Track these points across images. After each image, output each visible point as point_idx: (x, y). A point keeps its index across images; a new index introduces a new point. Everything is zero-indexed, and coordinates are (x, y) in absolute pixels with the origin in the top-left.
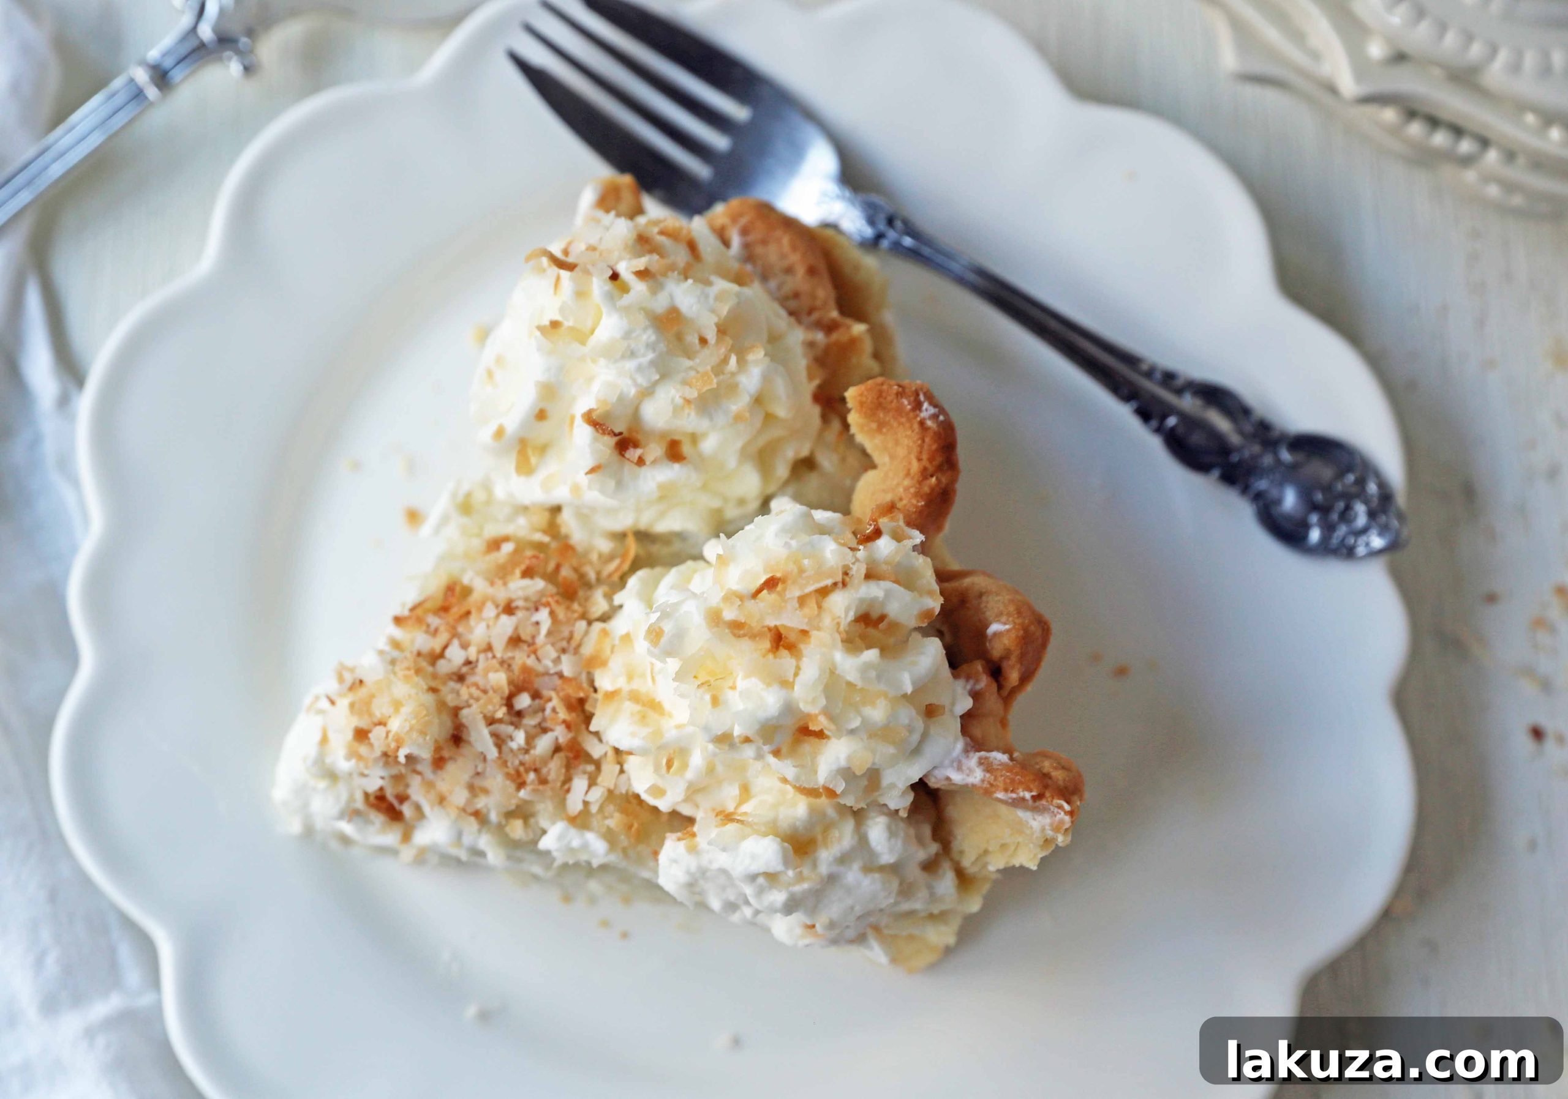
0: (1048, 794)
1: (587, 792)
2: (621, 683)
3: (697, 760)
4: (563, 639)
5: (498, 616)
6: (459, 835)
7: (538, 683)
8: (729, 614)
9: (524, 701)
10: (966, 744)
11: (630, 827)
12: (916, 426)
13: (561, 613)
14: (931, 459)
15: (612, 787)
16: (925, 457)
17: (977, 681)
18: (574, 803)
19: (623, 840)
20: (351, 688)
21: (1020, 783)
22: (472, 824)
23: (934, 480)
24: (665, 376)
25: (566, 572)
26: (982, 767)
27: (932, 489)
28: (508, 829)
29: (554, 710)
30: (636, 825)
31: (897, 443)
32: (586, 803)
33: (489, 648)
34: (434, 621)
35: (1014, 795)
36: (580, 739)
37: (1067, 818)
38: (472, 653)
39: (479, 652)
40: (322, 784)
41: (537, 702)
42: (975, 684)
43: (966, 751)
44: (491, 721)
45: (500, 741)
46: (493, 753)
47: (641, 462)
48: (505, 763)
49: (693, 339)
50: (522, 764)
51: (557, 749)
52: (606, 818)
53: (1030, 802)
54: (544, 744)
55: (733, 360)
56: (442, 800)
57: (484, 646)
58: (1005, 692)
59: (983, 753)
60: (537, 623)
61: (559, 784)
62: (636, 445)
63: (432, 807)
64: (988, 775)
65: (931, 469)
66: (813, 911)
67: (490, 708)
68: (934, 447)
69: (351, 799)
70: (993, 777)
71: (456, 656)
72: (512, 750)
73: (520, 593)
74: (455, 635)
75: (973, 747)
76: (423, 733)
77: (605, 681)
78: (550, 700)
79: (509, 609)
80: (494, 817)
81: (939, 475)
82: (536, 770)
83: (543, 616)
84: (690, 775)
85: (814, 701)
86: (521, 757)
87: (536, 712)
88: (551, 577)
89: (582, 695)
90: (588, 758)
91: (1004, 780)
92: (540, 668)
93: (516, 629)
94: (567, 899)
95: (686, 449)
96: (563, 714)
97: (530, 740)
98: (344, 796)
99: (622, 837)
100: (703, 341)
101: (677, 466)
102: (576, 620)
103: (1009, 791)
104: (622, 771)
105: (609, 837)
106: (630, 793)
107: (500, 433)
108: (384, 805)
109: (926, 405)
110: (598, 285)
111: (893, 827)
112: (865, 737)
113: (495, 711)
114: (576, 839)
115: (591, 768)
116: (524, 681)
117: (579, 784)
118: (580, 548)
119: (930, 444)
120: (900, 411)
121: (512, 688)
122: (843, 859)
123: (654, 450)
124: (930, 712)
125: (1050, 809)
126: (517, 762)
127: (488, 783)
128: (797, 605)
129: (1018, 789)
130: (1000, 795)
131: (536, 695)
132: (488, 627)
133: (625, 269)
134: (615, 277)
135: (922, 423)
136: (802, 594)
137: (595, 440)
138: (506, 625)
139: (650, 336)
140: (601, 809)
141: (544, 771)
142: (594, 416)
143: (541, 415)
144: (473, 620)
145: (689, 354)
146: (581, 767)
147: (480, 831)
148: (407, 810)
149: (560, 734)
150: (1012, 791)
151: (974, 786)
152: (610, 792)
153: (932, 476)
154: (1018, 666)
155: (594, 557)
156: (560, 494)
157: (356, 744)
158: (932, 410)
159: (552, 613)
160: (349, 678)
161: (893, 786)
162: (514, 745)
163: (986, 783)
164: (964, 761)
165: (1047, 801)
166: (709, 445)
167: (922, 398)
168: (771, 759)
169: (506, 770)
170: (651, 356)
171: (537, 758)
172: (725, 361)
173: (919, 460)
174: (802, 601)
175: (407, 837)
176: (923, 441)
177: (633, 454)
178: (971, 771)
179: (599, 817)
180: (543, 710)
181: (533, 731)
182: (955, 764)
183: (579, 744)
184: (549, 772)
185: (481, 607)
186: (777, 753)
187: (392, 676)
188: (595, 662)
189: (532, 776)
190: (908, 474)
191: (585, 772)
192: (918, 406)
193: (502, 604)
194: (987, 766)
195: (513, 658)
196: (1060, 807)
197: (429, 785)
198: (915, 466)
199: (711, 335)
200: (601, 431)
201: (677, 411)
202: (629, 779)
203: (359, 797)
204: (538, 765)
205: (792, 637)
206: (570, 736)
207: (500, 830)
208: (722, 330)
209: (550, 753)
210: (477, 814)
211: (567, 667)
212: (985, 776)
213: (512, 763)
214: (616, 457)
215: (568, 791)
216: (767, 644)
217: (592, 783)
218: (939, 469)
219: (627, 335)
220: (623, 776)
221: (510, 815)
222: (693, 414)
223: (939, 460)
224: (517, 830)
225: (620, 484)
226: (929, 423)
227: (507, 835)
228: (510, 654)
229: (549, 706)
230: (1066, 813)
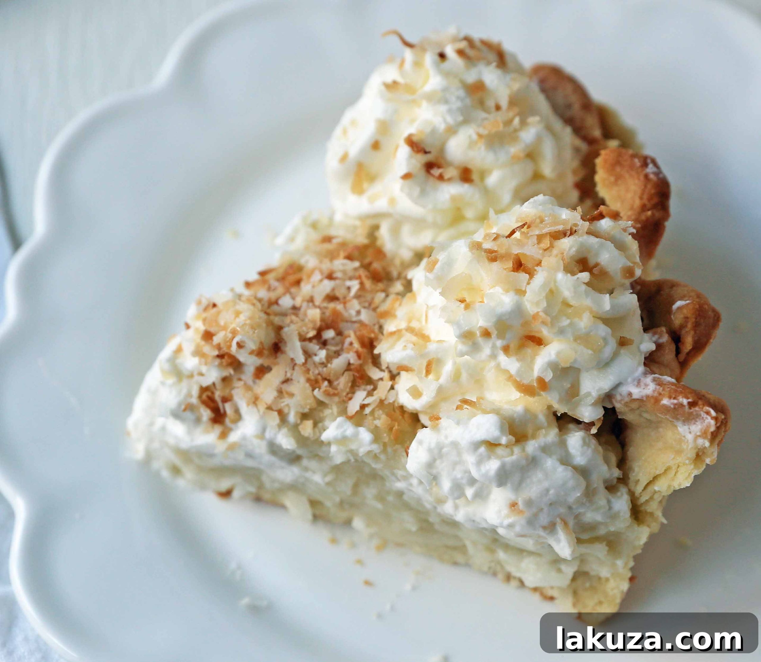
0: (700, 402)
1: (365, 398)
2: (403, 325)
3: (448, 368)
4: (365, 302)
5: (321, 281)
6: (264, 430)
7: (342, 325)
8: (488, 245)
9: (329, 334)
10: (646, 371)
11: (391, 429)
12: (642, 177)
13: (368, 284)
14: (650, 199)
15: (383, 398)
16: (645, 197)
17: (661, 336)
18: (354, 406)
19: (386, 438)
20: (206, 309)
21: (681, 393)
22: (274, 419)
23: (649, 213)
24: (466, 121)
25: (376, 266)
26: (655, 383)
27: (647, 219)
28: (301, 428)
29: (351, 344)
30: (396, 427)
31: (627, 190)
32: (363, 407)
33: (311, 300)
34: (274, 284)
35: (675, 401)
36: (366, 368)
37: (713, 422)
38: (298, 302)
39: (303, 301)
40: (171, 381)
41: (339, 338)
42: (659, 338)
43: (645, 374)
44: (303, 339)
45: (308, 354)
46: (300, 359)
47: (441, 178)
48: (308, 370)
49: (491, 103)
50: (319, 374)
51: (349, 367)
52: (375, 419)
53: (687, 407)
54: (338, 363)
55: (517, 121)
56: (255, 401)
57: (308, 298)
58: (682, 357)
59: (656, 375)
60: (349, 288)
61: (344, 394)
62: (439, 167)
63: (248, 405)
64: (658, 387)
65: (649, 205)
66: (518, 488)
67: (304, 329)
68: (653, 191)
69: (189, 395)
70: (661, 388)
71: (286, 302)
72: (314, 363)
73: (341, 268)
74: (287, 291)
75: (651, 373)
76: (253, 328)
77: (390, 327)
78: (349, 336)
79: (330, 277)
80: (292, 418)
81: (655, 211)
82: (330, 382)
83: (355, 285)
84: (442, 380)
85: (537, 304)
86: (320, 369)
87: (337, 345)
88: (366, 267)
89: (372, 335)
90: (369, 381)
91: (670, 391)
92: (346, 314)
93: (333, 290)
94: (334, 541)
95: (475, 176)
96: (357, 345)
97: (329, 358)
98: (184, 391)
99: (385, 435)
100: (498, 108)
101: (466, 186)
102: (377, 291)
103: (672, 398)
104: (392, 388)
105: (376, 433)
106: (396, 405)
107: (344, 158)
108: (212, 405)
109: (651, 166)
110: (429, 59)
111: (587, 440)
112: (572, 339)
113: (308, 333)
114: (349, 429)
115: (370, 387)
116: (333, 321)
117: (360, 397)
118: (389, 254)
119: (650, 189)
120: (632, 167)
121: (323, 324)
122: (545, 449)
123: (451, 172)
124: (623, 343)
125: (700, 415)
126: (317, 372)
127: (292, 388)
128: (536, 242)
129: (678, 396)
130: (665, 401)
131: (339, 333)
132: (313, 287)
133: (450, 51)
134: (442, 56)
135: (646, 176)
136: (541, 233)
137: (411, 157)
138: (327, 286)
139: (461, 93)
140: (372, 412)
141: (335, 383)
142: (415, 139)
143: (376, 146)
144: (303, 284)
145: (487, 110)
146: (363, 387)
147: (280, 427)
148: (228, 408)
149: (351, 357)
150: (674, 398)
151: (647, 397)
152: (382, 402)
153: (649, 210)
154: (692, 333)
155: (397, 262)
156: (382, 205)
157: (203, 343)
158: (655, 169)
159: (362, 284)
160: (205, 302)
161: (589, 394)
162: (317, 359)
163: (656, 392)
164: (642, 379)
165: (700, 408)
166: (492, 179)
167: (649, 161)
168: (502, 358)
169: (308, 376)
170: (459, 104)
171: (332, 372)
172: (511, 121)
173: (641, 198)
174: (540, 238)
175: (224, 435)
176: (645, 186)
177: (436, 172)
178: (646, 385)
179: (370, 418)
180: (343, 343)
181: (332, 354)
182: (636, 383)
183: (364, 370)
184: (338, 384)
185: (309, 276)
186: (506, 349)
187: (238, 301)
188: (388, 314)
189: (326, 383)
190: (632, 208)
191: (364, 390)
192: (645, 164)
193: (326, 273)
194: (660, 383)
195: (326, 308)
196: (708, 413)
197: (248, 388)
198: (637, 203)
199: (504, 103)
200: (415, 149)
201: (472, 145)
202: (397, 394)
203: (195, 392)
204: (332, 378)
205: (529, 264)
206: (359, 362)
207: (295, 429)
208: (513, 102)
209: (342, 371)
210: (280, 412)
211: (365, 316)
212: (656, 388)
213: (313, 373)
214: (423, 173)
215: (350, 399)
216: (510, 265)
217: (370, 394)
218: (654, 207)
219: (445, 90)
220: (392, 391)
221: (304, 416)
222: (483, 148)
223: (655, 200)
224: (307, 428)
225: (423, 192)
226: (652, 176)
227: (299, 432)
228: (325, 304)
229: (348, 341)
230: (712, 418)
